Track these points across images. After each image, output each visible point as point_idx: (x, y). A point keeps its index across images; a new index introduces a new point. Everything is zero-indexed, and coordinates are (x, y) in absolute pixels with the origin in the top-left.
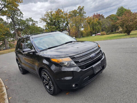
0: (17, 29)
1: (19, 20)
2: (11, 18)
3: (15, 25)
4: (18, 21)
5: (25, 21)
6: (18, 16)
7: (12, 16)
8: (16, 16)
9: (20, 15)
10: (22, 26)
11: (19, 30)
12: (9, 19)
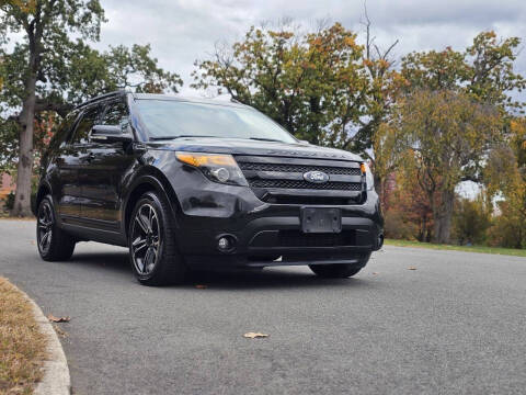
0: (39, 101)
1: (71, 45)
2: (29, 29)
3: (36, 72)
4: (60, 51)
5: (105, 61)
6: (72, 23)
7: (37, 19)
8: (59, 20)
9: (87, 18)
10: (78, 87)
11: (49, 108)
12: (15, 28)
